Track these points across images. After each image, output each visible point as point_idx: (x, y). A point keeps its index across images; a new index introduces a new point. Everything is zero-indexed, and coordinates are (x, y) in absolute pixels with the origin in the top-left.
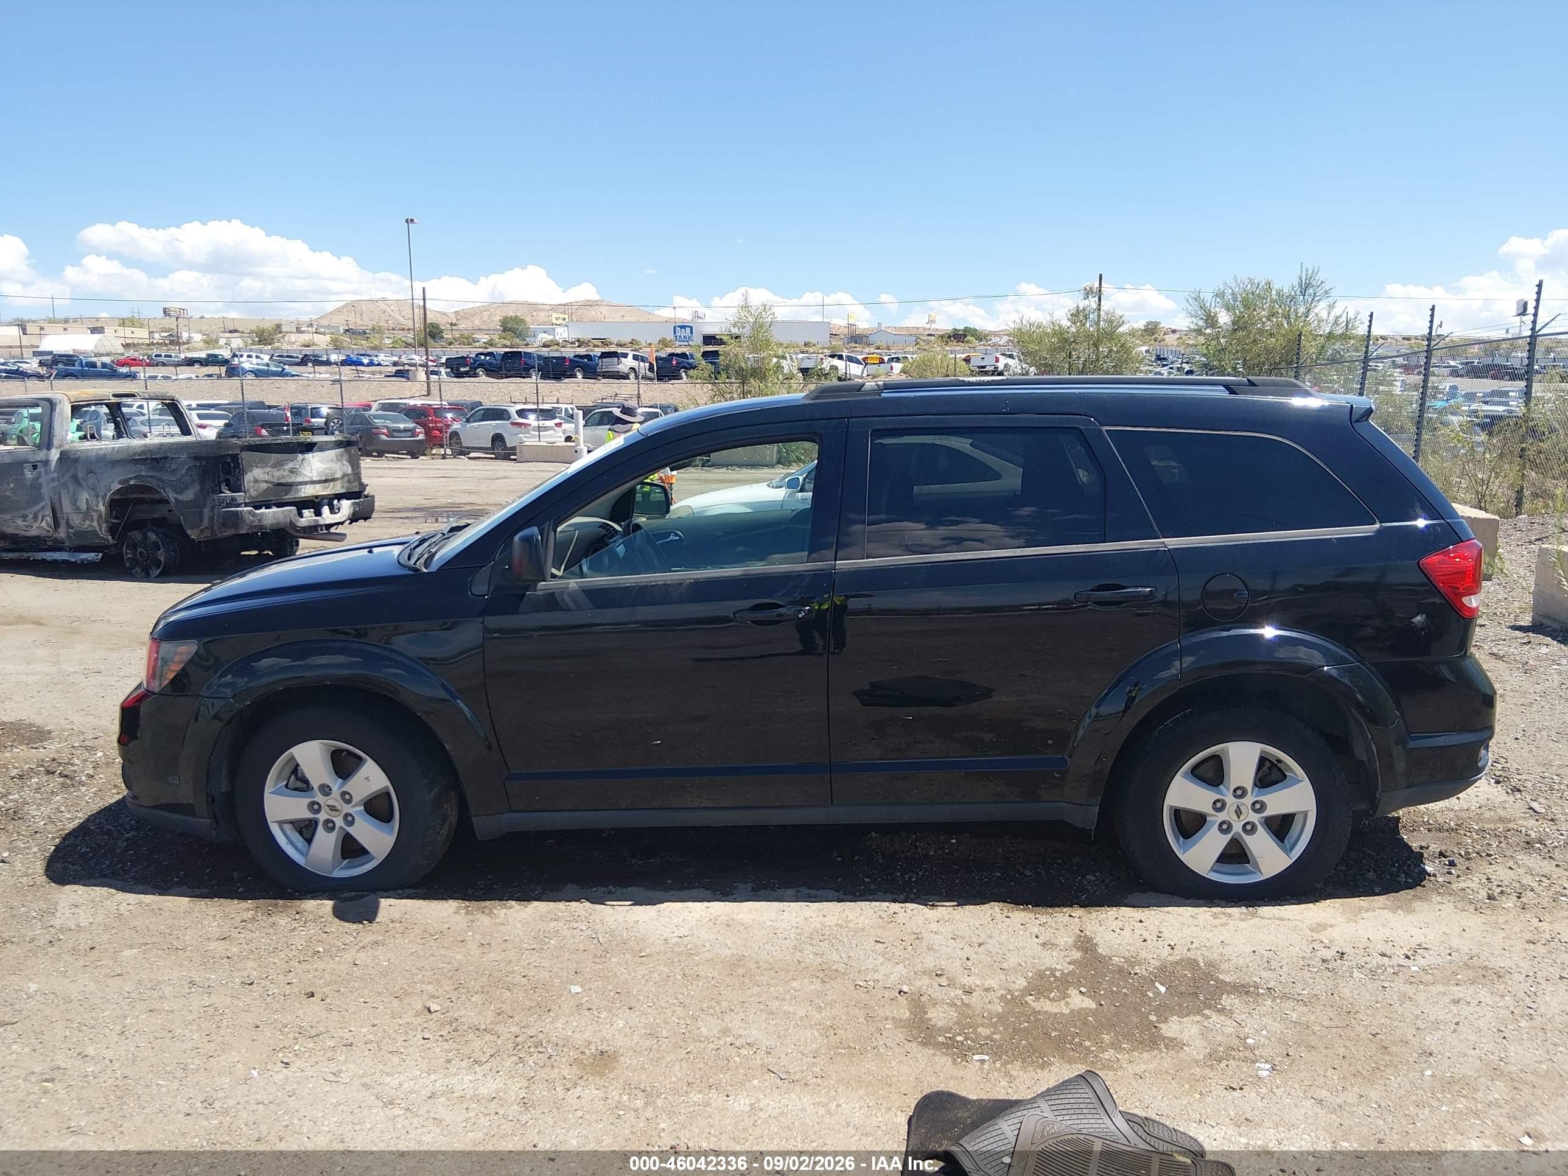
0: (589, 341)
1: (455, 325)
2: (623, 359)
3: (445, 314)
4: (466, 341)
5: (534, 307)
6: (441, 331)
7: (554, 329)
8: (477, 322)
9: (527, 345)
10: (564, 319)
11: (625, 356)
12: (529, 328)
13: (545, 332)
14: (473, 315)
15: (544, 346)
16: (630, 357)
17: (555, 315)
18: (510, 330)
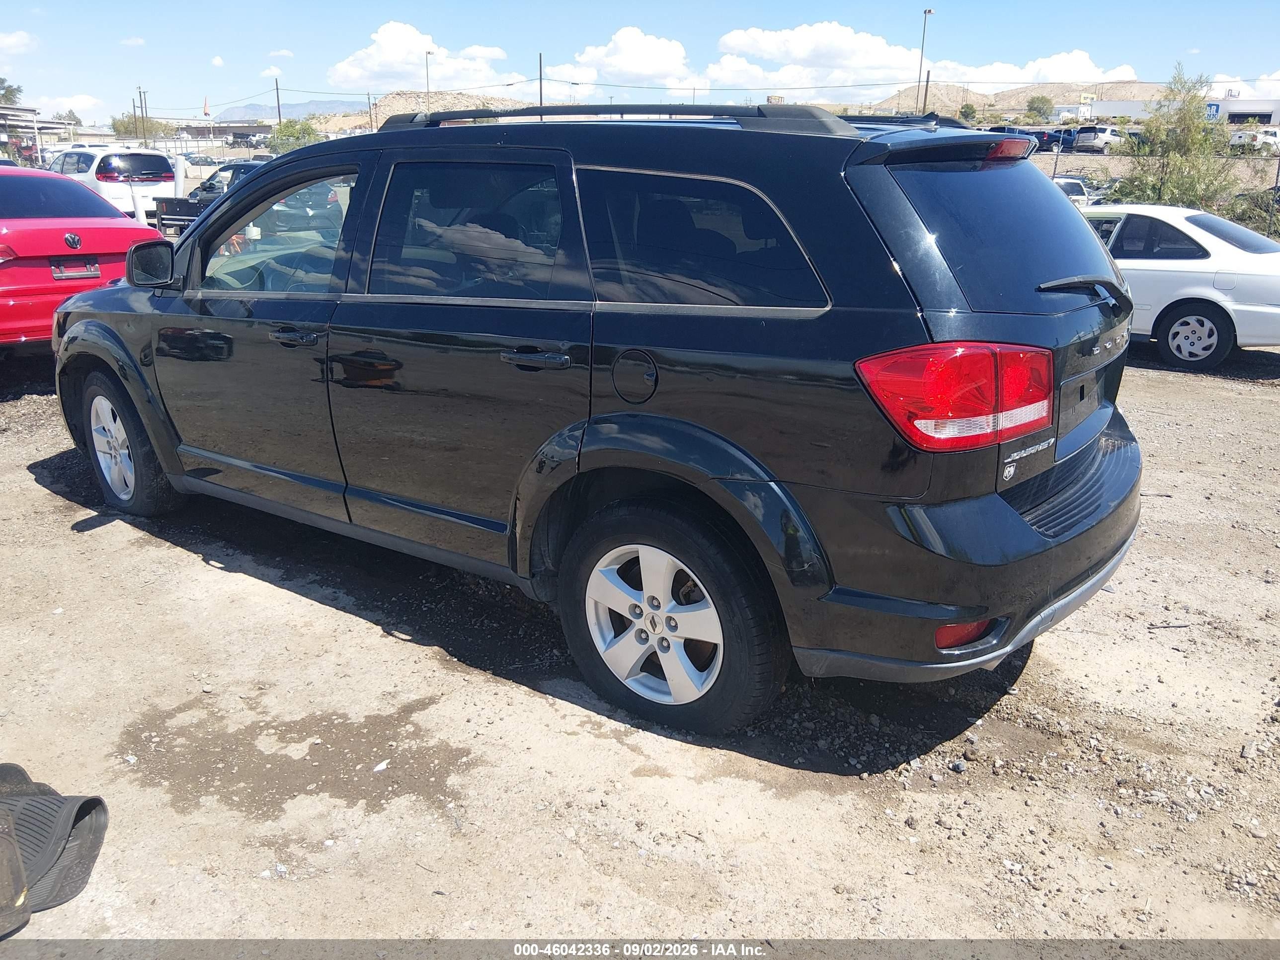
0: (1108, 119)
1: (993, 106)
2: (1100, 134)
3: (986, 96)
4: (993, 120)
5: (1066, 88)
6: (974, 112)
7: (1078, 108)
8: (1013, 103)
9: (1048, 123)
10: (1093, 99)
11: (1103, 131)
12: (1053, 107)
13: (1068, 111)
14: (1011, 97)
15: (1063, 124)
16: (1108, 132)
17: (1084, 95)
18: (1035, 109)
